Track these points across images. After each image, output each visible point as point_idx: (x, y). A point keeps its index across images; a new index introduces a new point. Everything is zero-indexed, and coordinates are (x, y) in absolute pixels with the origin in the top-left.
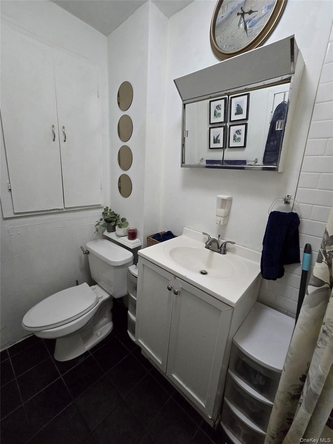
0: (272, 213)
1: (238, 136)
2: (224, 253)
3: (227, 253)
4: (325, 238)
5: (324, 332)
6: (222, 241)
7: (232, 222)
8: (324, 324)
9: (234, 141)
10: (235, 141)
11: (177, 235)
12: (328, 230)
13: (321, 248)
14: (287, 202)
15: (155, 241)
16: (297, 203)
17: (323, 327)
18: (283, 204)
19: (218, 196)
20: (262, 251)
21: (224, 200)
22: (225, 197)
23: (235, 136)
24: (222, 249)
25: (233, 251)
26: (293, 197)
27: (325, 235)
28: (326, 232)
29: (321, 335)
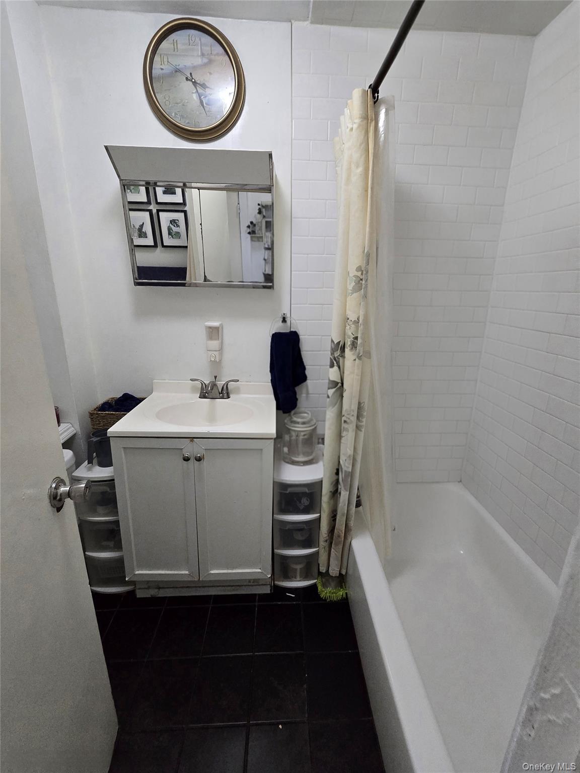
0: (273, 335)
1: (175, 229)
2: (228, 397)
3: (231, 395)
4: (333, 345)
5: (345, 422)
6: (220, 384)
7: (228, 356)
8: (344, 416)
9: (170, 236)
10: (172, 237)
11: (144, 397)
12: (334, 339)
13: (331, 355)
14: (284, 320)
15: (112, 414)
16: (294, 321)
17: (343, 419)
18: (281, 324)
19: (206, 323)
20: (271, 380)
21: (211, 329)
22: (216, 324)
23: (169, 229)
24: (225, 393)
25: (237, 391)
26: (288, 315)
27: (333, 343)
28: (332, 341)
29: (344, 425)
